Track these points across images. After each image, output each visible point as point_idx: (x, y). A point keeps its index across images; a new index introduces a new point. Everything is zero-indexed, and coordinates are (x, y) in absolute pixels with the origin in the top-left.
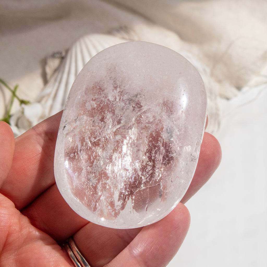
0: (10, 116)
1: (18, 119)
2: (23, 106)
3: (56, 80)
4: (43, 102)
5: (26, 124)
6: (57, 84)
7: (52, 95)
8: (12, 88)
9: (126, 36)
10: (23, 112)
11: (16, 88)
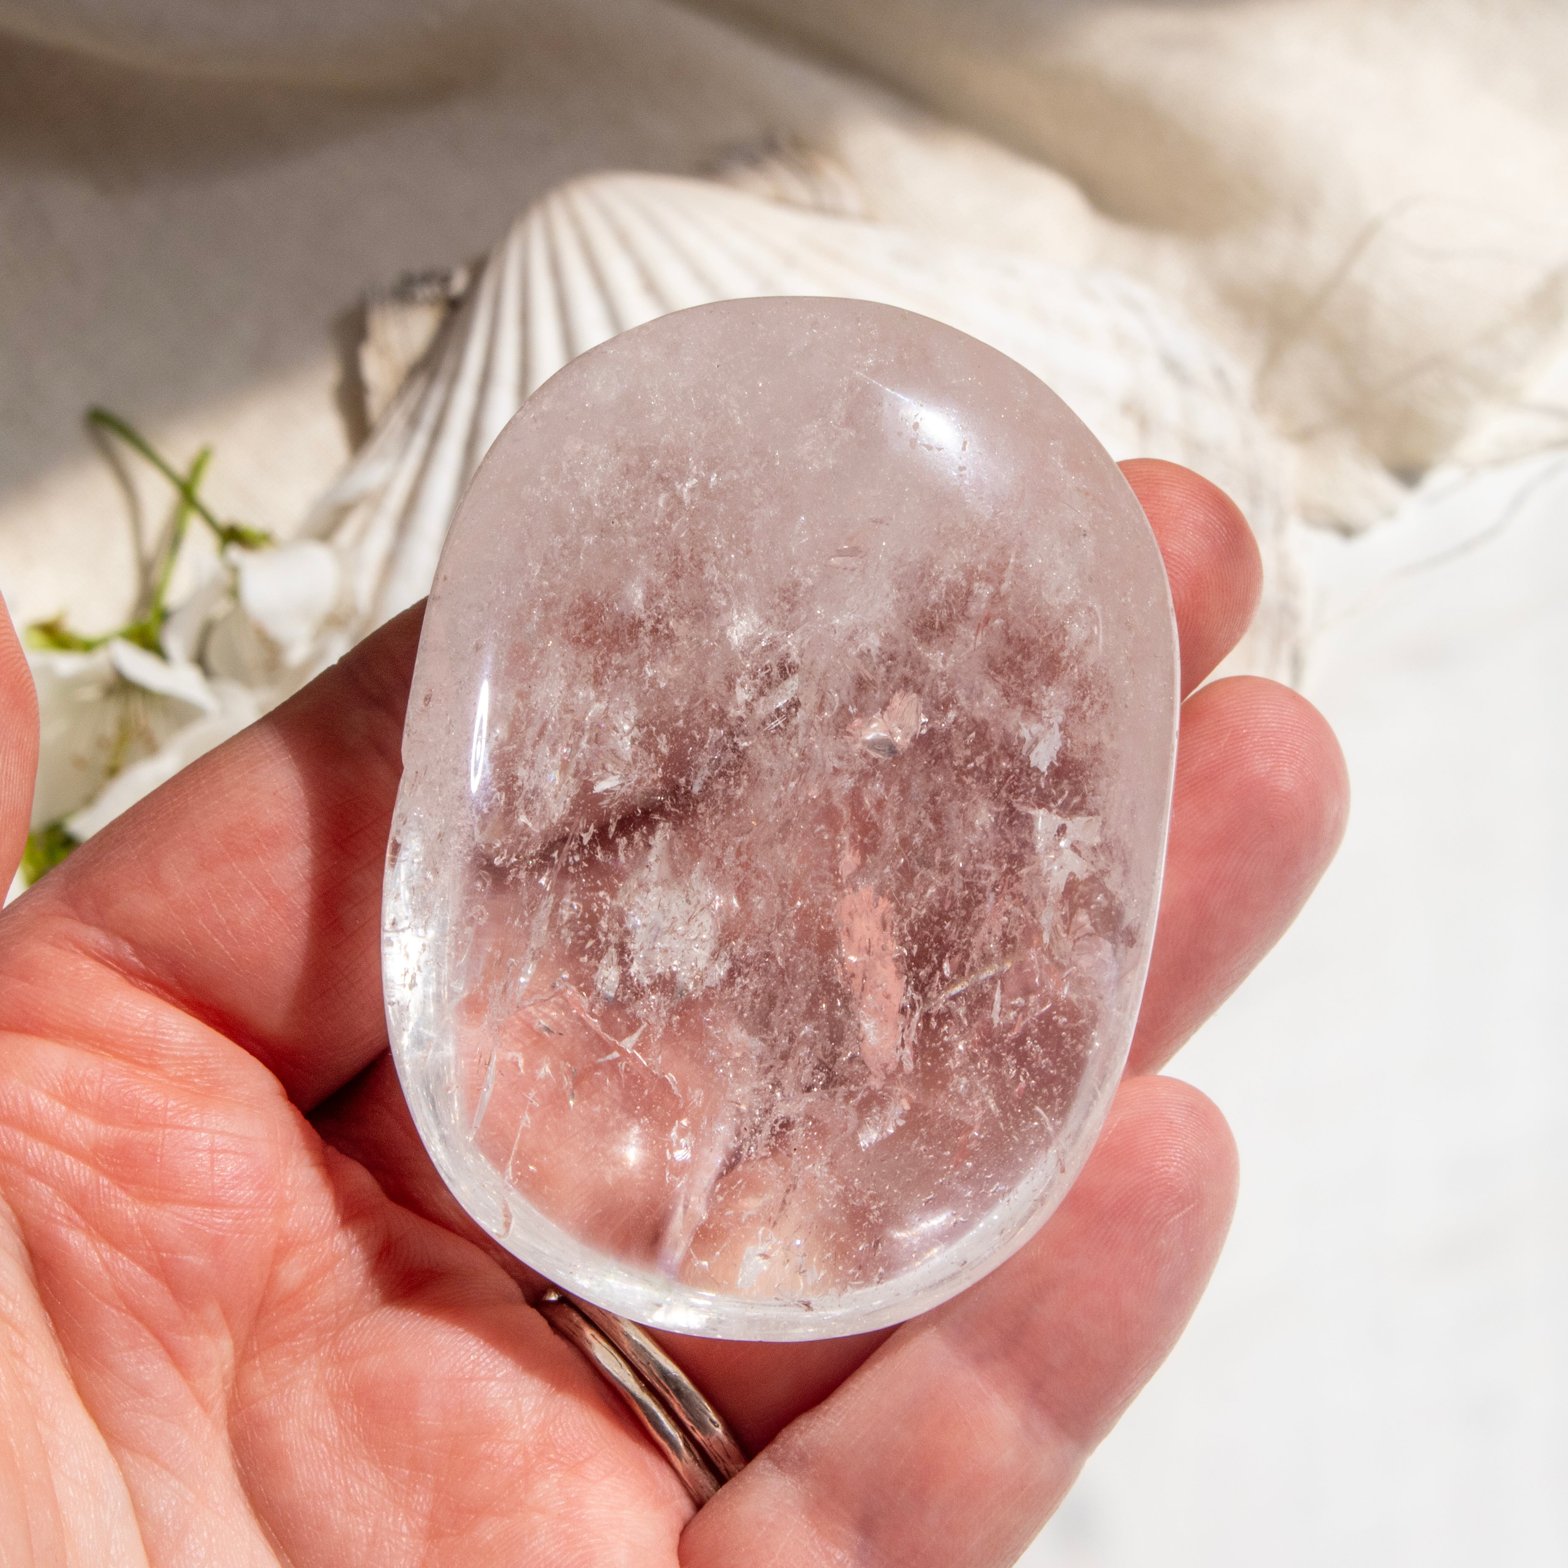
0: (164, 616)
1: (207, 630)
2: (235, 553)
3: (413, 421)
4: (346, 534)
5: (250, 653)
6: (420, 440)
7: (395, 501)
8: (180, 464)
9: (797, 189)
10: (234, 592)
11: (198, 467)
